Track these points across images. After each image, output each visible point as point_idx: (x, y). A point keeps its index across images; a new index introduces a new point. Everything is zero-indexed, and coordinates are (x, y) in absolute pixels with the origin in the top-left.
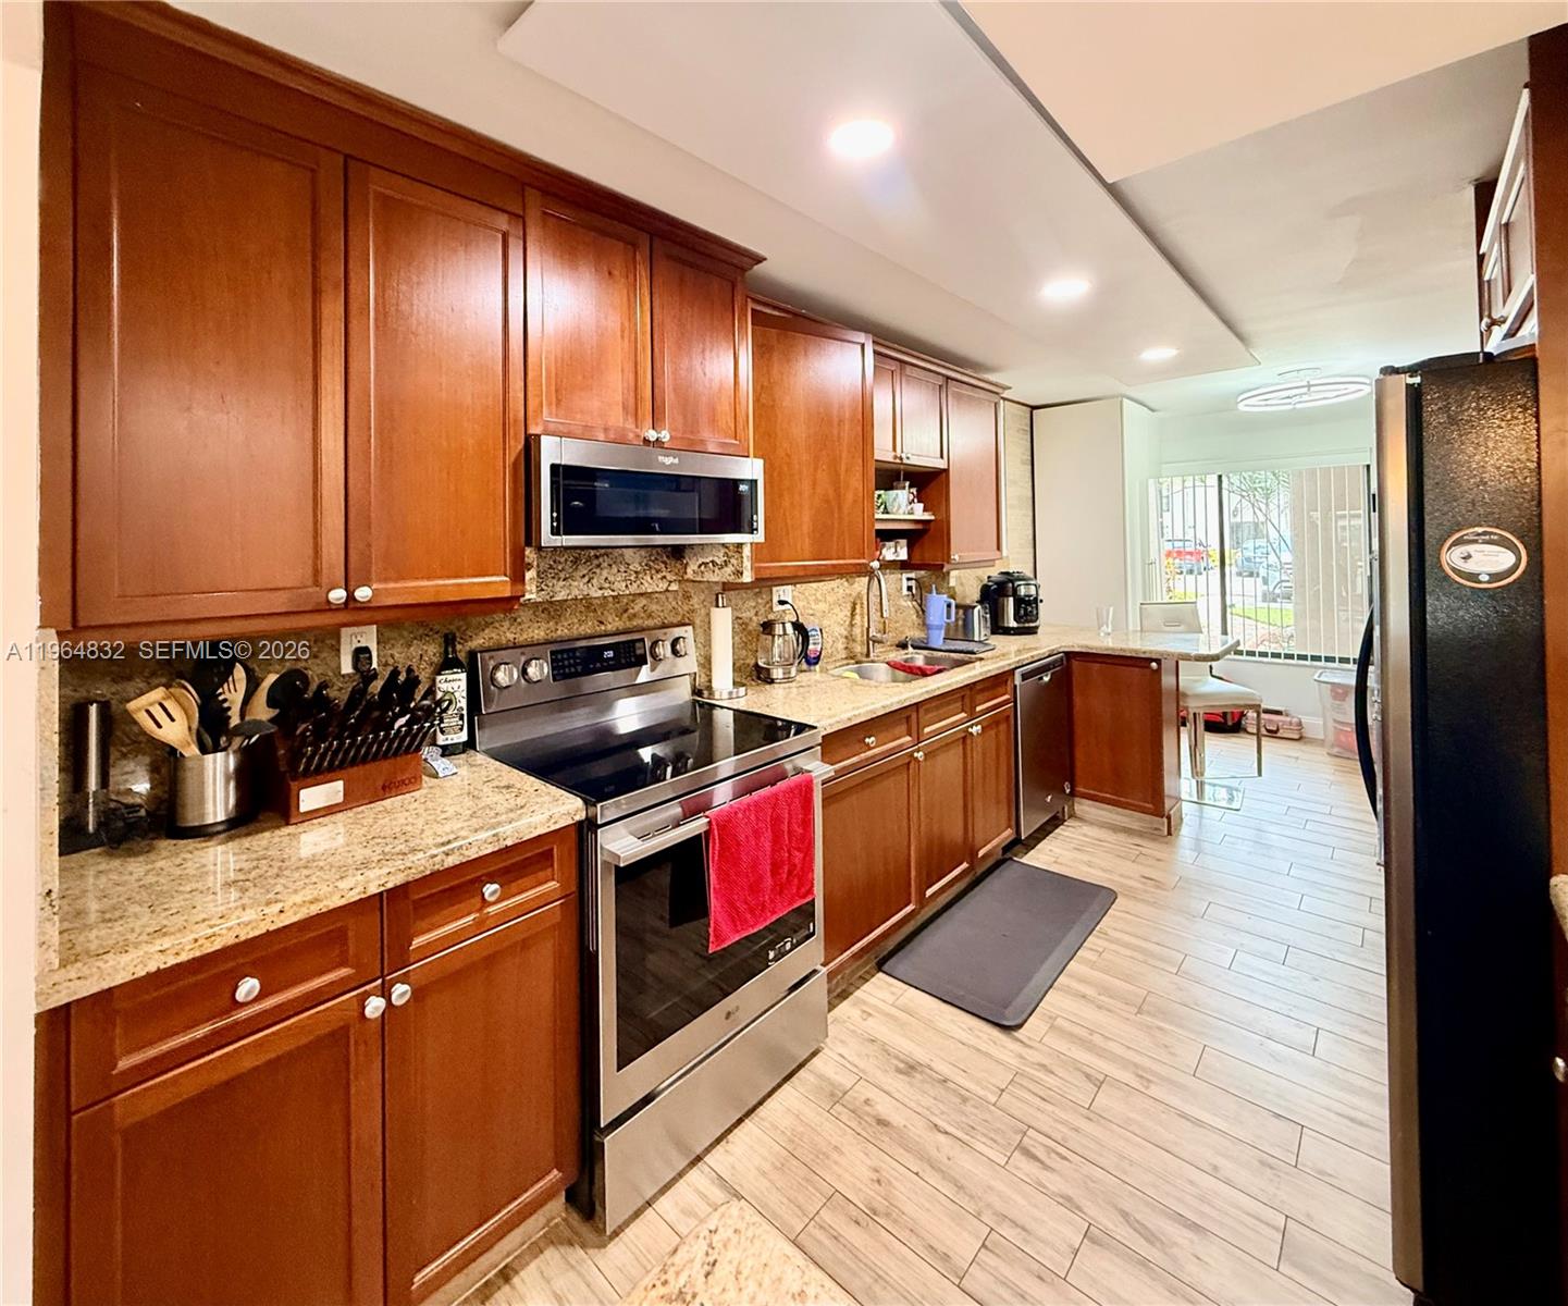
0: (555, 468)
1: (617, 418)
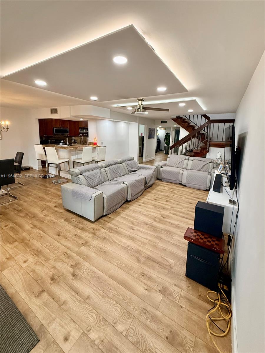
1: (59, 126)
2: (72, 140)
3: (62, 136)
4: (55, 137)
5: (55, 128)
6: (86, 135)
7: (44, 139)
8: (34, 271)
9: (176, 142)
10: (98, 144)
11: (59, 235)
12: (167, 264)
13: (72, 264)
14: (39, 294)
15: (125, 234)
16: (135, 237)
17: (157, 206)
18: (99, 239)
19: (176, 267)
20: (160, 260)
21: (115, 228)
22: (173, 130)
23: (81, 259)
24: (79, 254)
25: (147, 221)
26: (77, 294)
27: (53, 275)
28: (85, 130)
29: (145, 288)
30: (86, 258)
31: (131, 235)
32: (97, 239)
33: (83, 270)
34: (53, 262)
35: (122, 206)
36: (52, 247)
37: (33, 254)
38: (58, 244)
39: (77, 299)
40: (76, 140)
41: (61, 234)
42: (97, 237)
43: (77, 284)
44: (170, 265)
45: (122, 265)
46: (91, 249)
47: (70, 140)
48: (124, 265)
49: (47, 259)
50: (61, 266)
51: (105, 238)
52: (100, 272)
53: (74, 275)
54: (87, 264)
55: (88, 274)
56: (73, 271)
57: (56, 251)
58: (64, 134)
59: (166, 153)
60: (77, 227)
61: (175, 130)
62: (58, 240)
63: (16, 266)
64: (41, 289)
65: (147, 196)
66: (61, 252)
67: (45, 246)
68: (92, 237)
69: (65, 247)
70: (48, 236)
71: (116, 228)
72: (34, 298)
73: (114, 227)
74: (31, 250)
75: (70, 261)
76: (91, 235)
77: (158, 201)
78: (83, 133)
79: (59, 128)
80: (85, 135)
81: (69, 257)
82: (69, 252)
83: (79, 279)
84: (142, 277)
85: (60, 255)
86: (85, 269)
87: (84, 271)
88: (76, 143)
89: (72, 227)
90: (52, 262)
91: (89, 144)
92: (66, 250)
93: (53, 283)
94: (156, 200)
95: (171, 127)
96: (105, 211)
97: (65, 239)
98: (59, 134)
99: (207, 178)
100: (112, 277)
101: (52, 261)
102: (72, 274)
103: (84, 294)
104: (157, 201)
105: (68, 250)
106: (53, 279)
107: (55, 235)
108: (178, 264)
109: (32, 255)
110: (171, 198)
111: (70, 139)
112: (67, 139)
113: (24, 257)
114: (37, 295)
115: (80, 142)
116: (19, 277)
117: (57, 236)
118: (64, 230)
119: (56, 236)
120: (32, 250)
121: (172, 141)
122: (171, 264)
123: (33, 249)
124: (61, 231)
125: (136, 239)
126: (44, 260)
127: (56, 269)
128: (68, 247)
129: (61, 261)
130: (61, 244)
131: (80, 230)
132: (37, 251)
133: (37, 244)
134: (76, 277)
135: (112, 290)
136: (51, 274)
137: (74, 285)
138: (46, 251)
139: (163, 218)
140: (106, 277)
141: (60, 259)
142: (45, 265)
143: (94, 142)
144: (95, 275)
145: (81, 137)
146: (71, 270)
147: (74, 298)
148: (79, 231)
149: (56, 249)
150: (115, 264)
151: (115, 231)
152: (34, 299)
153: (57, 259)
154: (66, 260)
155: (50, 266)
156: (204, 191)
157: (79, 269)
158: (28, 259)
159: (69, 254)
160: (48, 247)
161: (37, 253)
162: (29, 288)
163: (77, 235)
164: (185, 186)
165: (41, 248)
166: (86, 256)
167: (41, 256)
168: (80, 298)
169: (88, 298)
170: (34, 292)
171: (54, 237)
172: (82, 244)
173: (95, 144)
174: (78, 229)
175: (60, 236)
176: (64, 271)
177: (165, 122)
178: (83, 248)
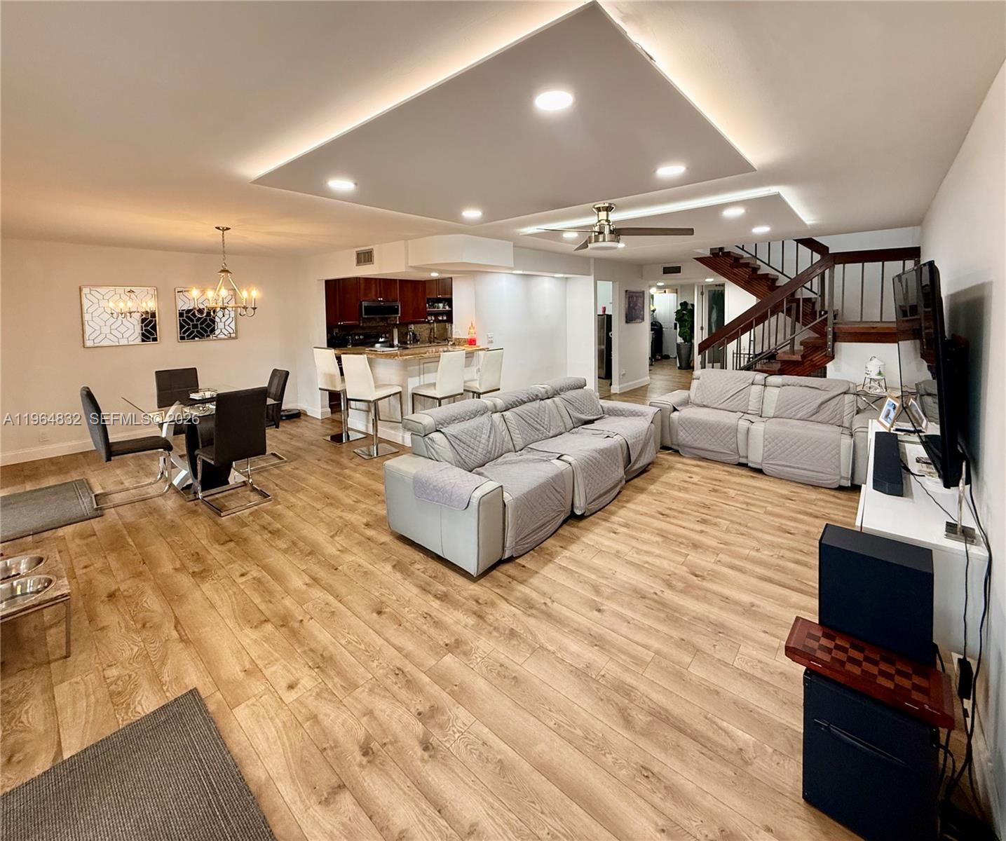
0: (365, 306)
1: (374, 297)
2: (406, 334)
3: (381, 324)
4: (363, 328)
5: (365, 304)
6: (445, 318)
7: (336, 333)
8: (314, 718)
9: (714, 330)
10: (481, 343)
11: (379, 613)
12: (729, 744)
13: (421, 710)
14: (329, 794)
15: (576, 626)
16: (609, 638)
17: (671, 536)
18: (495, 634)
19: (763, 761)
20: (702, 727)
21: (543, 601)
22: (702, 294)
23: (444, 694)
24: (440, 678)
25: (641, 586)
26: (439, 811)
27: (368, 738)
28: (441, 305)
29: (657, 825)
30: (461, 694)
31: (594, 629)
32: (490, 633)
33: (453, 731)
34: (365, 694)
35: (560, 531)
36: (363, 647)
37: (310, 664)
38: (379, 641)
39: (439, 830)
40: (417, 333)
41: (387, 610)
42: (488, 627)
43: (437, 778)
44: (741, 750)
45: (573, 731)
46: (472, 666)
47: (402, 333)
48: (578, 732)
49: (351, 686)
50: (388, 712)
51: (513, 634)
52: (504, 747)
53: (426, 747)
54: (461, 713)
55: (469, 747)
56: (425, 734)
57: (373, 661)
58: (386, 319)
59: (684, 365)
60: (430, 593)
61: (709, 291)
62: (377, 627)
63: (266, 696)
64: (334, 781)
65: (635, 503)
66: (385, 665)
67: (343, 642)
68: (473, 625)
69: (396, 652)
70: (349, 613)
71: (545, 604)
72: (317, 808)
73: (538, 599)
74: (305, 652)
75: (415, 697)
76: (471, 621)
77: (672, 520)
78: (437, 314)
79: (374, 301)
80: (440, 318)
81: (411, 684)
82: (409, 668)
83: (441, 760)
84: (644, 781)
85: (386, 676)
86: (458, 731)
87: (457, 736)
88: (419, 340)
89: (415, 590)
90: (362, 694)
91: (454, 344)
92: (399, 662)
93: (368, 764)
94: (667, 516)
95: (693, 286)
96: (508, 544)
97: (396, 627)
98: (373, 318)
99: (839, 446)
100: (545, 769)
101: (364, 691)
102: (421, 743)
103: (458, 813)
104: (668, 519)
105: (407, 662)
106: (366, 751)
107: (369, 611)
108: (770, 750)
109: (310, 667)
110: (714, 510)
111: (404, 330)
112: (396, 332)
113: (289, 671)
114: (323, 799)
115: (430, 337)
116: (276, 732)
117: (375, 614)
118: (394, 598)
119: (372, 613)
120: (309, 652)
121: (702, 328)
122: (741, 745)
123: (311, 650)
124: (384, 599)
125: (613, 646)
126: (342, 686)
127: (375, 718)
128: (406, 651)
129: (388, 694)
130: (387, 640)
131: (438, 602)
132: (322, 655)
133: (322, 636)
134: (433, 753)
135: (546, 816)
136: (361, 734)
137: (427, 781)
138: (346, 658)
139: (695, 578)
140: (526, 766)
141: (386, 689)
142: (345, 701)
143: (467, 337)
144: (491, 756)
145: (432, 326)
146: (419, 728)
147: (429, 826)
148: (436, 604)
149: (372, 654)
150: (551, 724)
151: (543, 612)
152: (317, 811)
153: (377, 687)
154: (403, 694)
155: (359, 706)
156: (833, 493)
157: (441, 727)
158: (298, 680)
159: (409, 676)
160: (351, 648)
161: (323, 662)
162: (303, 773)
163: (430, 616)
164: (760, 471)
165: (331, 648)
166: (461, 687)
167: (332, 673)
168: (447, 828)
169: (473, 833)
170: (315, 788)
171: (367, 618)
172: (447, 645)
173: (472, 342)
174: (431, 597)
175: (383, 616)
176: (397, 728)
177: (677, 270)
178: (449, 659)
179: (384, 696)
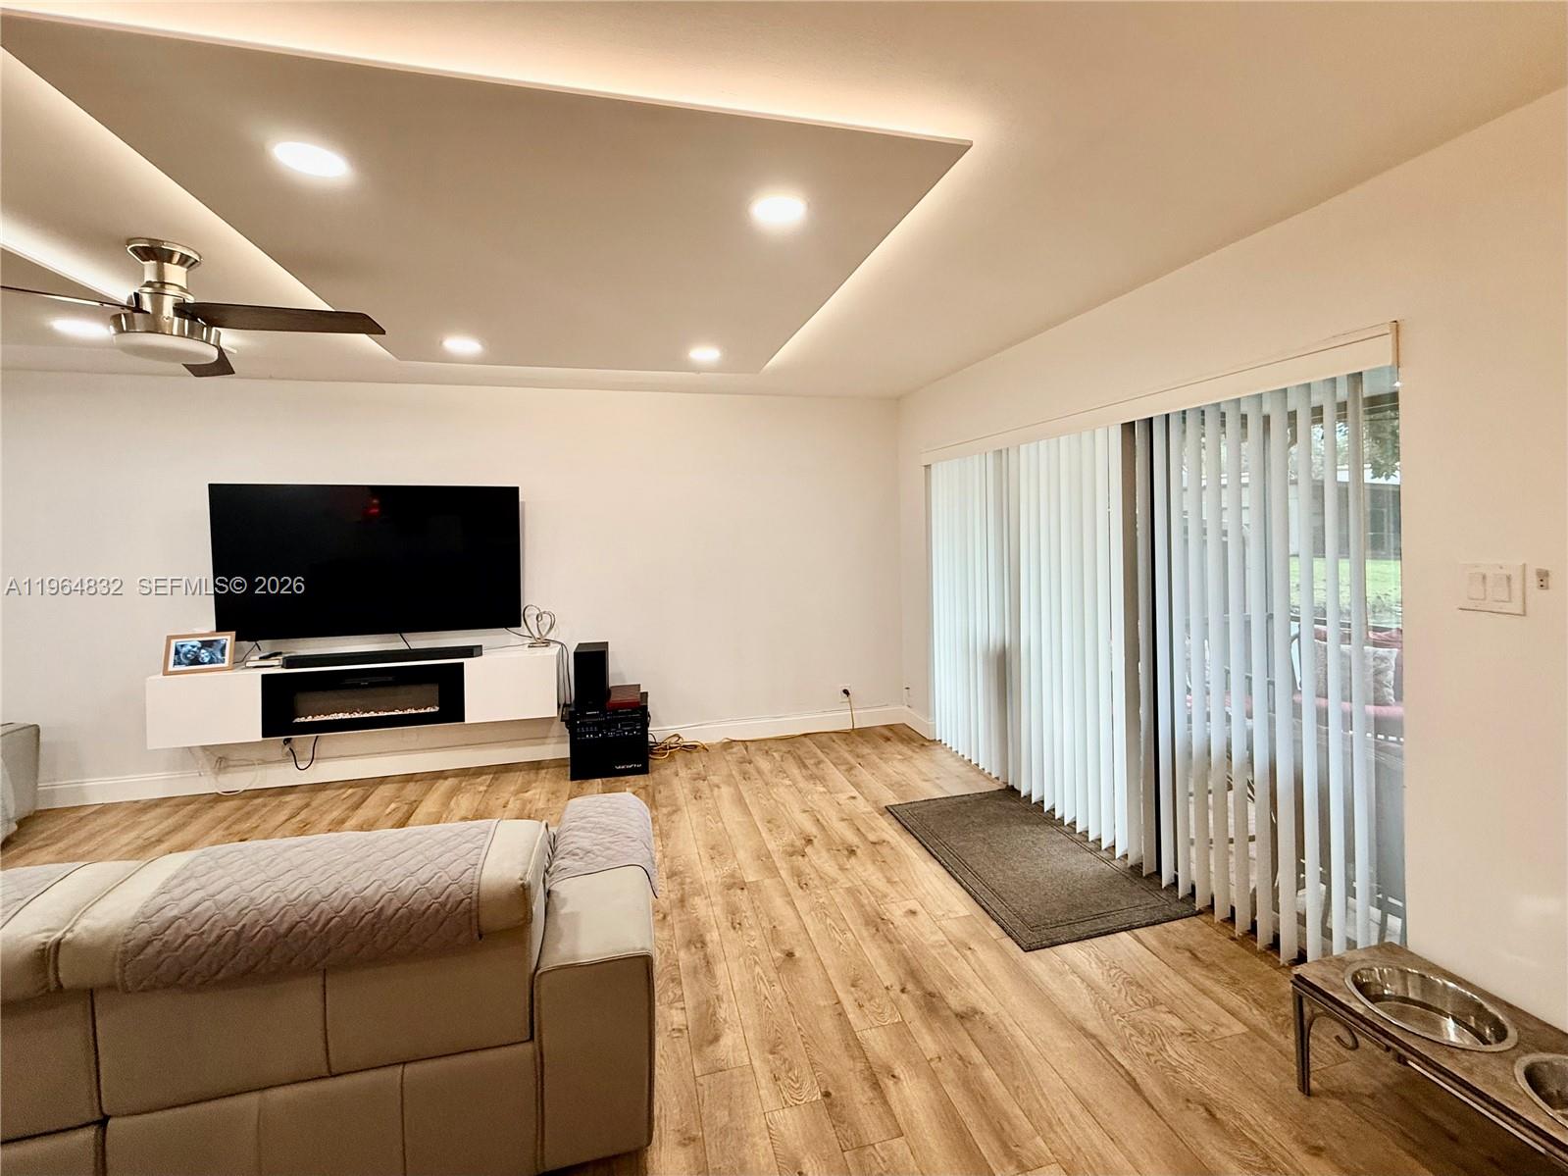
8: (889, 881)
11: (790, 955)
13: (800, 858)
14: (883, 844)
23: (775, 859)
24: (770, 869)
26: (819, 820)
27: (848, 858)
30: (764, 858)
33: (785, 841)
34: (841, 882)
36: (829, 921)
37: (891, 926)
38: (808, 920)
39: (823, 817)
41: (779, 954)
43: (810, 828)
45: (710, 818)
46: (737, 867)
48: (708, 816)
49: (852, 892)
53: (809, 841)
54: (772, 846)
56: (806, 846)
63: (938, 914)
67: (849, 935)
69: (796, 902)
74: (897, 942)
75: (800, 867)
81: (798, 874)
82: (791, 884)
83: (803, 833)
85: (817, 888)
86: (782, 840)
87: (785, 838)
90: (844, 882)
93: (852, 846)
97: (780, 928)
101: (842, 884)
102: (812, 844)
103: (809, 818)
105: (790, 890)
106: (852, 852)
107: (802, 964)
109: (892, 923)
116: (924, 884)
117: (797, 955)
119: (800, 959)
120: (893, 940)
123: (889, 941)
126: (861, 895)
127: (839, 866)
128: (787, 899)
129: (822, 875)
130: (800, 917)
132: (877, 930)
133: (873, 954)
134: (807, 838)
135: (764, 806)
136: (853, 860)
137: (818, 830)
138: (851, 917)
140: (756, 818)
141: (821, 878)
142: (861, 883)
144: (772, 827)
146: (808, 850)
147: (828, 819)
148: (711, 935)
149: (821, 910)
153: (829, 883)
154: (808, 872)
155: (850, 876)
157: (793, 846)
158: (905, 916)
159: (796, 880)
160: (843, 926)
161: (877, 923)
165: (865, 934)
166: (759, 858)
167: (868, 908)
168: (818, 816)
169: (805, 811)
170: (892, 850)
171: (809, 956)
172: (742, 890)
176: (824, 854)
178: (750, 877)
179: (825, 874)
